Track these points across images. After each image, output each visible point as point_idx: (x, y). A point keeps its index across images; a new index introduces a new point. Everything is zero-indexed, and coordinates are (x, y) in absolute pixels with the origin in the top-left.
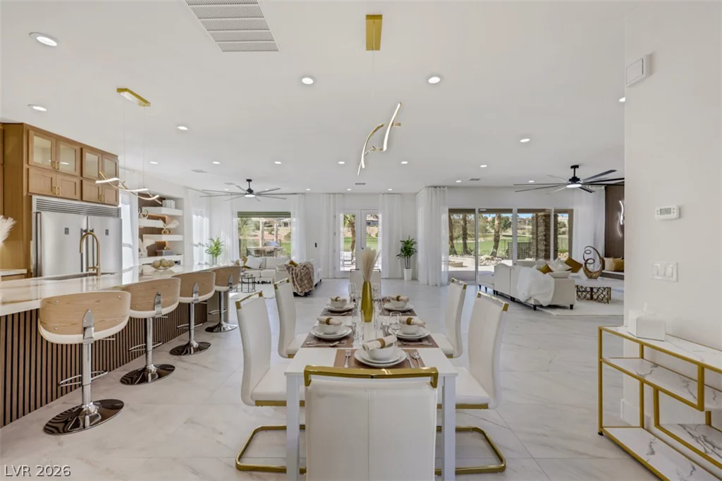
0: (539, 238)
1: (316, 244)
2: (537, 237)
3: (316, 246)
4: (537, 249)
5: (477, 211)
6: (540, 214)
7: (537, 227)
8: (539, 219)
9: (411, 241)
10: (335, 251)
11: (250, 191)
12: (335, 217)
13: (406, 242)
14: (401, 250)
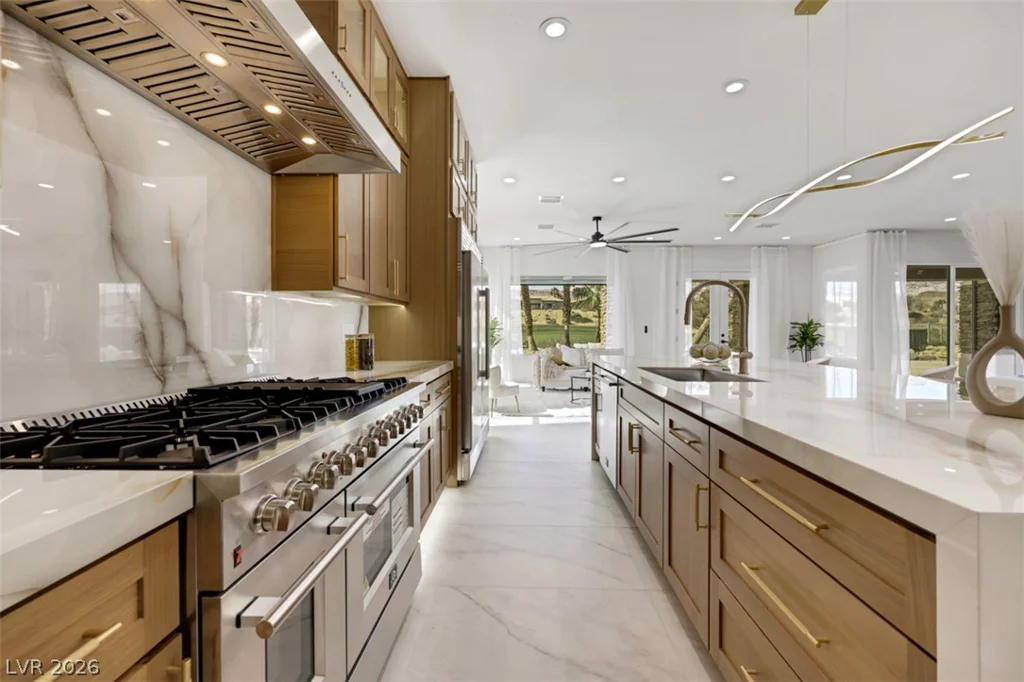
0: (982, 321)
1: (646, 328)
2: (976, 319)
3: (646, 331)
4: (975, 339)
6: (980, 282)
7: (976, 301)
8: (980, 289)
9: (811, 323)
10: (677, 339)
11: (597, 237)
12: (677, 284)
13: (804, 325)
14: (792, 338)
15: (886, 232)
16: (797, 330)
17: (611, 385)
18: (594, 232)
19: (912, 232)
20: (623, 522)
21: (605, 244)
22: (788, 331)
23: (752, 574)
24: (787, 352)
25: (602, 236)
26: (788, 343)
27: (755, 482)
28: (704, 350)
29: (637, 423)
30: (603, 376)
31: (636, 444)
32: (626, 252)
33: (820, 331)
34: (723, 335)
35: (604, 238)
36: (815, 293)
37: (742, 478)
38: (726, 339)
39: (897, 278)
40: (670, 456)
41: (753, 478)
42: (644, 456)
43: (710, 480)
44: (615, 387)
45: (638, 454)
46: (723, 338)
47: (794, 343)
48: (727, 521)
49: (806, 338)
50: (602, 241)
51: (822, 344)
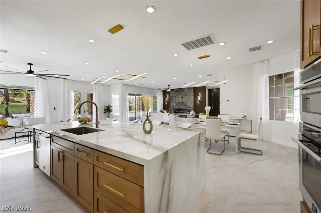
0: (140, 105)
1: (55, 108)
2: (139, 104)
3: (55, 109)
4: (139, 108)
5: (136, 95)
6: (140, 96)
7: (139, 101)
8: (140, 98)
9: (109, 106)
10: (68, 112)
11: (30, 72)
12: (68, 93)
13: (107, 107)
14: (105, 110)
15: (125, 84)
16: (106, 108)
17: (47, 138)
18: (29, 69)
19: (129, 85)
20: (55, 188)
21: (35, 75)
22: (104, 108)
23: (108, 187)
24: (103, 114)
25: (33, 72)
26: (103, 111)
27: (108, 163)
28: (83, 120)
29: (61, 150)
30: (41, 134)
31: (61, 158)
32: (46, 79)
33: (111, 108)
34: (85, 110)
35: (35, 73)
36: (110, 98)
37: (105, 163)
38: (86, 111)
39: (127, 95)
40: (77, 160)
41: (107, 162)
42: (65, 162)
43: (94, 165)
44: (49, 138)
45: (62, 162)
46: (85, 111)
47: (105, 111)
48: (99, 176)
49: (108, 110)
50: (33, 74)
51: (112, 111)
